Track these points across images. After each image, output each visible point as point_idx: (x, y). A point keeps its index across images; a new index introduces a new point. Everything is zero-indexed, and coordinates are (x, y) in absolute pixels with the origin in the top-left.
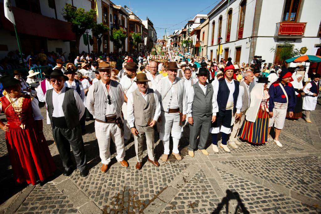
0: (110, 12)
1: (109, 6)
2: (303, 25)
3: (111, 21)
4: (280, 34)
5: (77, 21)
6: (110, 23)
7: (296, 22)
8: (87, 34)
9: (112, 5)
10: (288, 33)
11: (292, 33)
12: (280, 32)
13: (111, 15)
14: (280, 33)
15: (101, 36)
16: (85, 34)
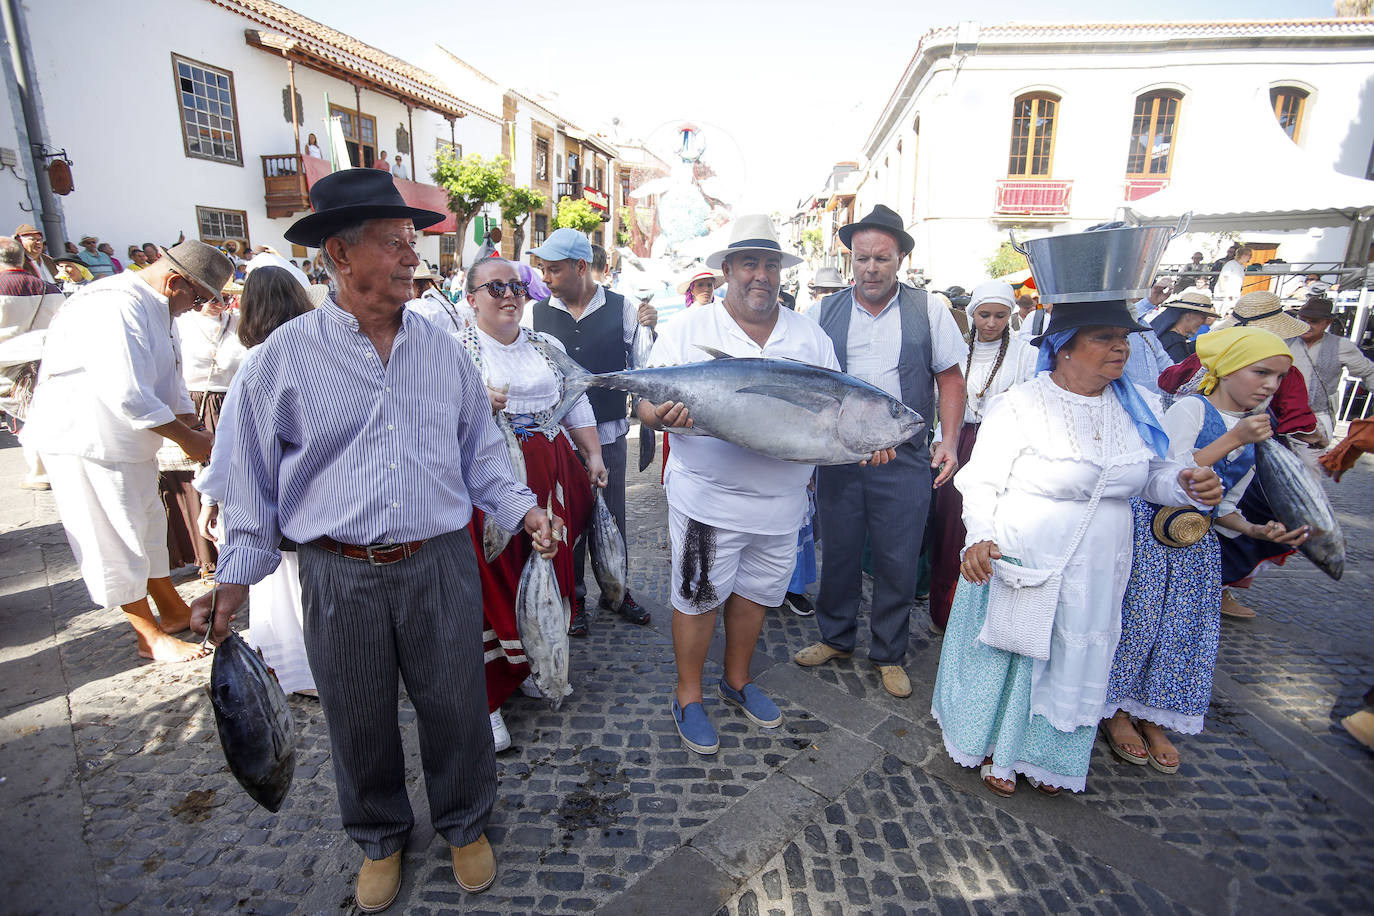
0: (558, 147)
1: (555, 133)
2: (1063, 186)
3: (559, 173)
4: (999, 209)
5: (462, 186)
6: (555, 179)
7: (1050, 177)
8: (486, 215)
9: (563, 128)
10: (1021, 208)
11: (1033, 209)
12: (999, 204)
13: (559, 157)
14: (1000, 207)
15: (525, 220)
16: (481, 214)
